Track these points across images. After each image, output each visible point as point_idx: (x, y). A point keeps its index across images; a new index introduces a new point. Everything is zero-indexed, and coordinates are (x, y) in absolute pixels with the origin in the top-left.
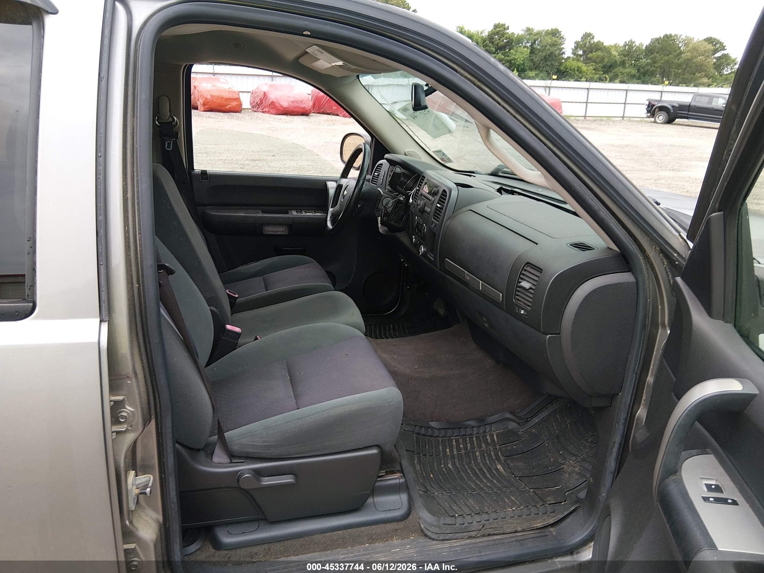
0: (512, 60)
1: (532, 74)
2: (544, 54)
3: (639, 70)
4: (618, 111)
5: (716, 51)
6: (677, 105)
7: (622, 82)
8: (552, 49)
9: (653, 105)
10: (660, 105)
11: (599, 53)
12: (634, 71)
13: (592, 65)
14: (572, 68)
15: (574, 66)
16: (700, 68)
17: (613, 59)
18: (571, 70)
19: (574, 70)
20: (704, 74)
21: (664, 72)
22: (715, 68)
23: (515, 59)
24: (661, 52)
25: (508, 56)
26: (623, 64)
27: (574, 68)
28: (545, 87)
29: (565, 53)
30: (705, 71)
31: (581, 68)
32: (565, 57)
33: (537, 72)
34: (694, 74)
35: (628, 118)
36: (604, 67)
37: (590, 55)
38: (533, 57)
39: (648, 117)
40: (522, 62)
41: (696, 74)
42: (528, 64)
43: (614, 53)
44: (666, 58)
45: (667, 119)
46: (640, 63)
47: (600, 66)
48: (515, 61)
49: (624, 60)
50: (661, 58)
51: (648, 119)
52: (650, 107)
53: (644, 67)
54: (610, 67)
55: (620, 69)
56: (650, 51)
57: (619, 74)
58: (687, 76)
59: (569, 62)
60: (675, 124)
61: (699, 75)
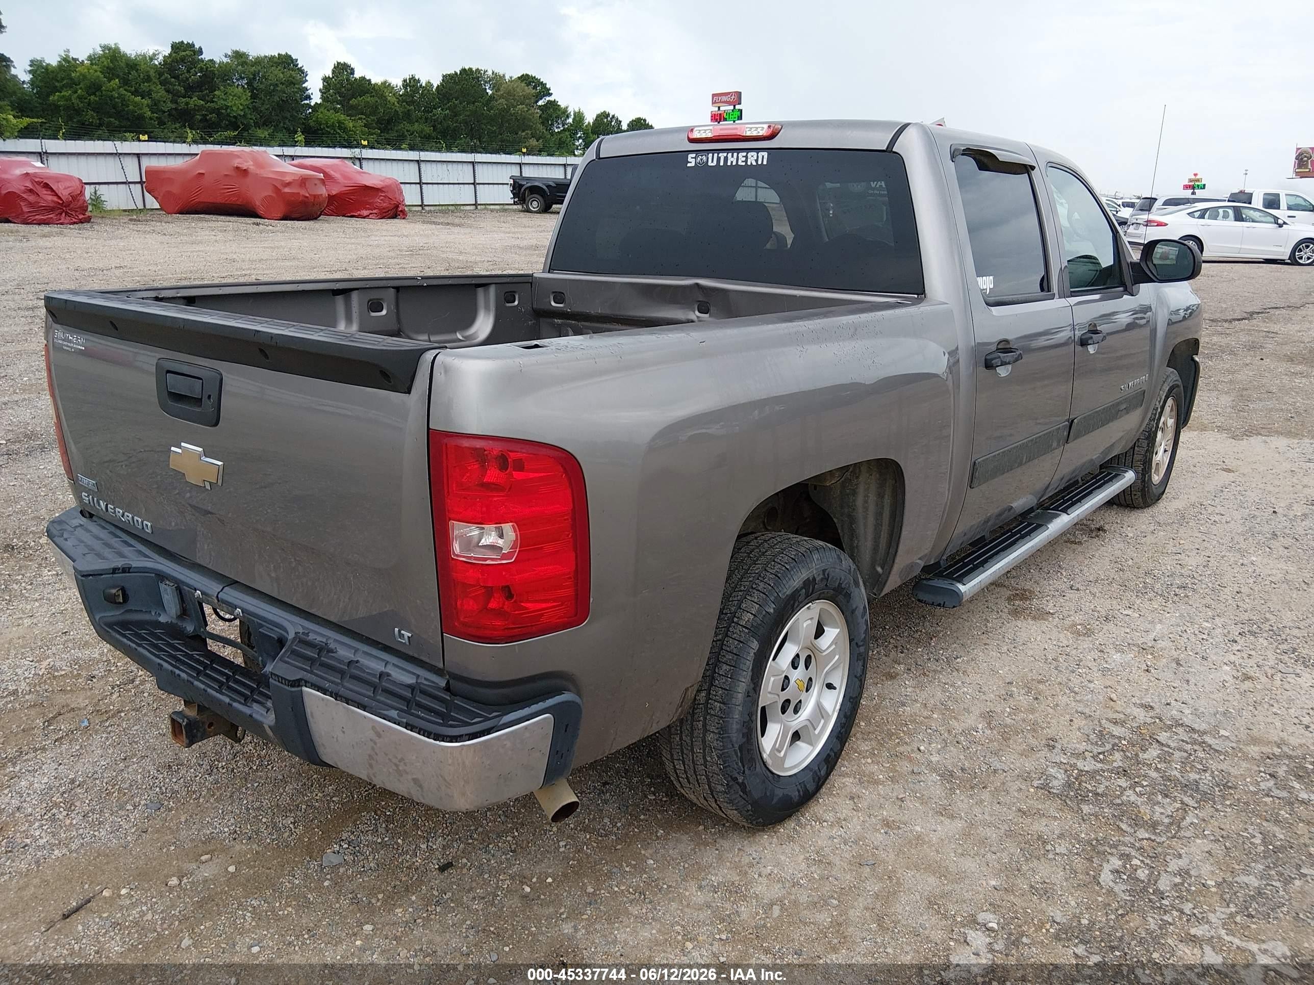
0: (222, 109)
1: (262, 133)
2: (276, 98)
3: (434, 126)
4: (465, 196)
5: (539, 96)
6: (554, 185)
7: (412, 148)
8: (289, 90)
9: (521, 186)
10: (529, 185)
11: (368, 98)
12: (428, 130)
13: (360, 119)
14: (330, 123)
15: (332, 120)
16: (522, 124)
17: (391, 108)
18: (328, 127)
19: (333, 126)
20: (530, 132)
21: (472, 129)
22: (543, 123)
23: (227, 107)
24: (461, 98)
25: (213, 102)
26: (407, 116)
27: (333, 123)
28: (353, 159)
29: (312, 97)
30: (530, 128)
31: (343, 123)
32: (312, 104)
33: (270, 131)
34: (517, 134)
35: (483, 207)
36: (379, 122)
37: (353, 102)
38: (258, 103)
39: (515, 203)
40: (242, 113)
41: (520, 133)
42: (253, 117)
43: (391, 98)
44: (471, 107)
45: (543, 206)
46: (434, 115)
47: (374, 120)
48: (229, 110)
49: (408, 110)
50: (464, 107)
51: (515, 207)
52: (517, 189)
53: (441, 122)
54: (389, 121)
55: (405, 126)
56: (444, 95)
57: (406, 133)
58: (507, 136)
59: (322, 113)
60: (552, 213)
61: (524, 134)
